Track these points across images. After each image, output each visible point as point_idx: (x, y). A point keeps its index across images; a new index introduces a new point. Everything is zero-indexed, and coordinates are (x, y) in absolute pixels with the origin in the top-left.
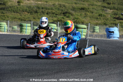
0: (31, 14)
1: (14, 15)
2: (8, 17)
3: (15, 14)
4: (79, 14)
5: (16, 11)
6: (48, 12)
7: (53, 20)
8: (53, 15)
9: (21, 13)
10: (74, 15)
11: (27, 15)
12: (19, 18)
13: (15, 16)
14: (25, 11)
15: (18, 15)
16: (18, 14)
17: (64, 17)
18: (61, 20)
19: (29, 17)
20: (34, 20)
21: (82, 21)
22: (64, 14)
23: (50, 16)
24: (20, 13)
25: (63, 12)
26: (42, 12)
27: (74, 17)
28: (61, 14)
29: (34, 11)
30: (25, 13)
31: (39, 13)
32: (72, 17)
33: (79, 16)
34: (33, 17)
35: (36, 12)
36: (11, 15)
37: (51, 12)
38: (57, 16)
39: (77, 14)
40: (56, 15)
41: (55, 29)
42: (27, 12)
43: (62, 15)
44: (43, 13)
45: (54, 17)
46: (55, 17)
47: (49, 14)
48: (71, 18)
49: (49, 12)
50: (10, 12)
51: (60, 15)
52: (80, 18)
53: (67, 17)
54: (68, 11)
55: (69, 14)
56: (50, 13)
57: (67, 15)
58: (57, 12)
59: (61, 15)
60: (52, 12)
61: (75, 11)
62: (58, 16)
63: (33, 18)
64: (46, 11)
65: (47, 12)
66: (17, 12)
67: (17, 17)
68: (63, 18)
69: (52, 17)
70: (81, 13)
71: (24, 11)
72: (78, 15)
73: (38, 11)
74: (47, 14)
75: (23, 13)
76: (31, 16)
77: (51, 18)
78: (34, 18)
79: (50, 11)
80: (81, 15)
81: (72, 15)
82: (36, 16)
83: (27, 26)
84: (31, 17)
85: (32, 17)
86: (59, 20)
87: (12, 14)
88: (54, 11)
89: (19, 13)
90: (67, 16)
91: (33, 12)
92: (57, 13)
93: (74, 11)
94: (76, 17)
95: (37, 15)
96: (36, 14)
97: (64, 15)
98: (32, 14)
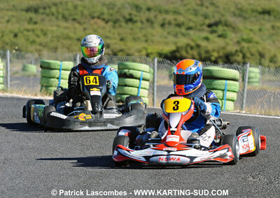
0: (114, 27)
1: (66, 28)
2: (45, 34)
3: (69, 24)
4: (256, 28)
5: (71, 18)
6: (164, 19)
7: (175, 43)
8: (177, 29)
9: (85, 23)
10: (241, 31)
11: (104, 28)
12: (76, 37)
13: (66, 31)
14: (99, 18)
15: (75, 28)
16: (77, 25)
17: (211, 36)
18: (198, 46)
19: (109, 34)
20: (121, 43)
21: (261, 50)
22: (210, 26)
23: (169, 33)
24: (82, 21)
25: (207, 22)
26: (148, 20)
27: (239, 35)
28: (201, 25)
29: (124, 17)
30: (96, 23)
31: (139, 24)
32: (233, 35)
33: (255, 34)
34: (119, 34)
35: (130, 20)
36: (54, 28)
37: (173, 22)
38: (189, 34)
39: (249, 26)
40: (189, 28)
41: (144, 79)
42: (104, 20)
43: (207, 29)
44: (149, 24)
45: (180, 35)
46: (183, 35)
47: (167, 26)
48: (231, 40)
49: (166, 21)
50: (53, 18)
51: (199, 30)
52: (256, 38)
53: (220, 36)
54: (223, 19)
55: (225, 28)
56: (170, 23)
57: (220, 29)
58: (190, 20)
59: (203, 30)
60: (175, 20)
61: (245, 18)
62: (191, 32)
63: (118, 38)
64: (160, 18)
65: (161, 22)
66: (74, 20)
67: (72, 35)
68: (207, 39)
69: (176, 36)
70: (261, 24)
71: (93, 18)
72: (251, 30)
73: (135, 18)
74: (163, 25)
75: (92, 21)
76: (113, 31)
77: (171, 38)
78: (122, 39)
79: (170, 17)
80: (260, 30)
81: (234, 29)
82: (129, 31)
83: (63, 67)
84: (114, 34)
85: (116, 36)
86: (193, 44)
87: (58, 26)
88: (181, 19)
89: (80, 23)
90: (220, 33)
91: (121, 19)
92: (191, 24)
93: (240, 19)
94: (245, 37)
95: (132, 29)
96: (130, 25)
97: (209, 29)
98: (117, 25)
